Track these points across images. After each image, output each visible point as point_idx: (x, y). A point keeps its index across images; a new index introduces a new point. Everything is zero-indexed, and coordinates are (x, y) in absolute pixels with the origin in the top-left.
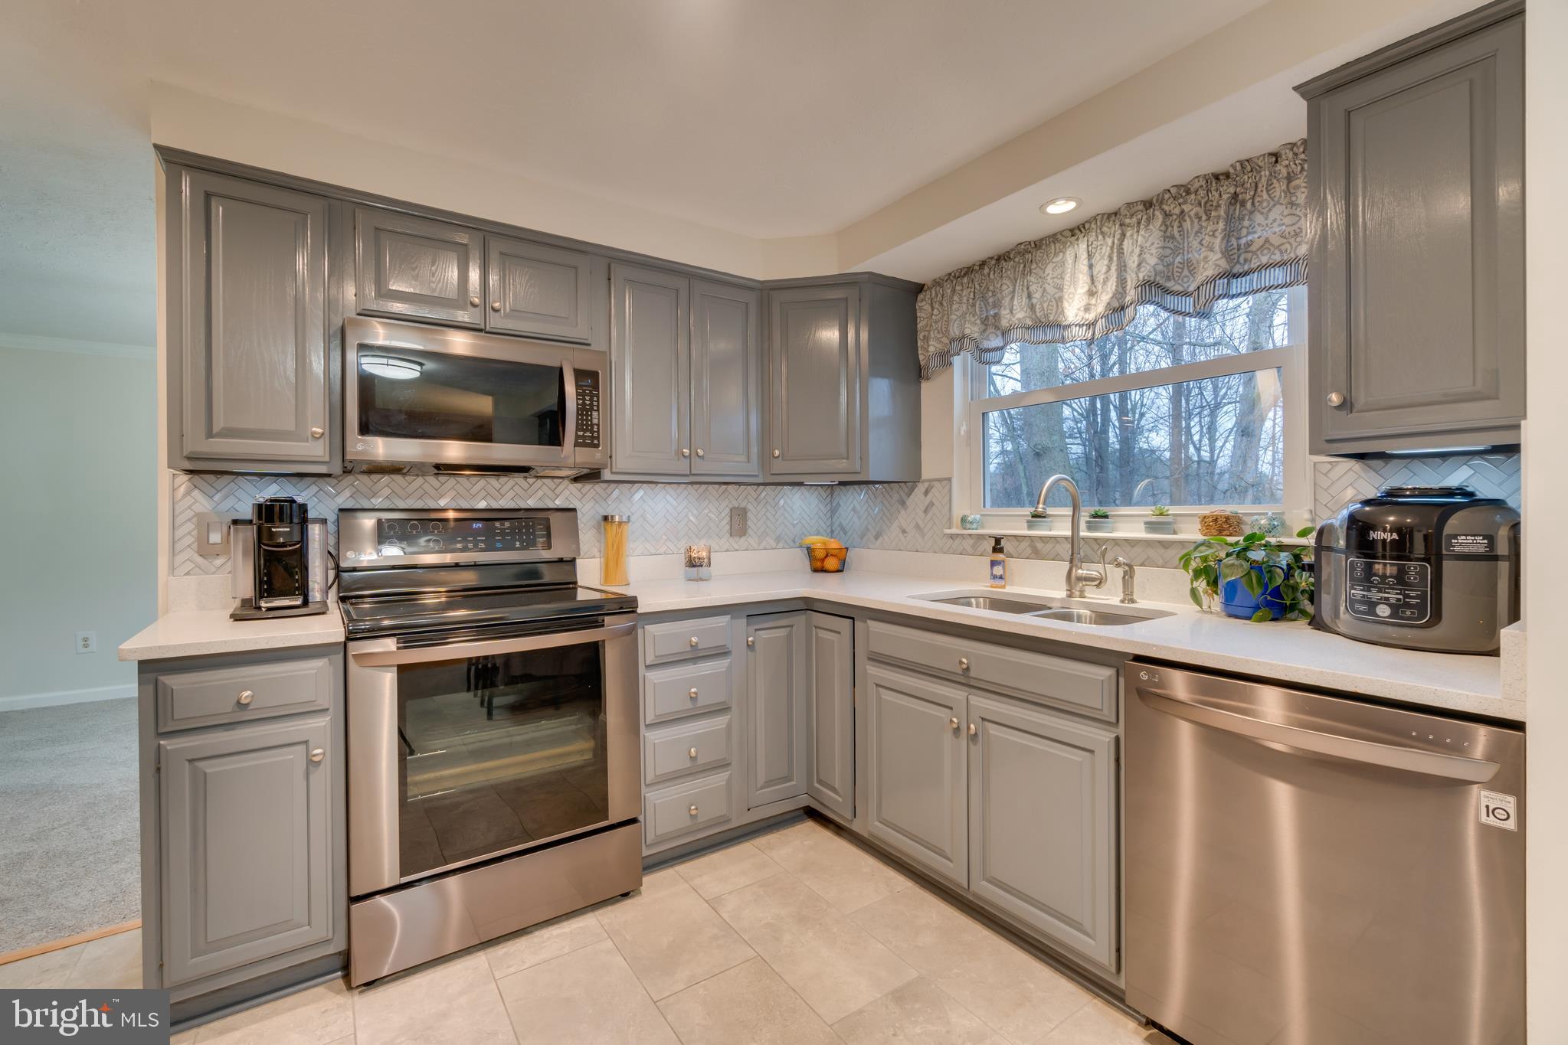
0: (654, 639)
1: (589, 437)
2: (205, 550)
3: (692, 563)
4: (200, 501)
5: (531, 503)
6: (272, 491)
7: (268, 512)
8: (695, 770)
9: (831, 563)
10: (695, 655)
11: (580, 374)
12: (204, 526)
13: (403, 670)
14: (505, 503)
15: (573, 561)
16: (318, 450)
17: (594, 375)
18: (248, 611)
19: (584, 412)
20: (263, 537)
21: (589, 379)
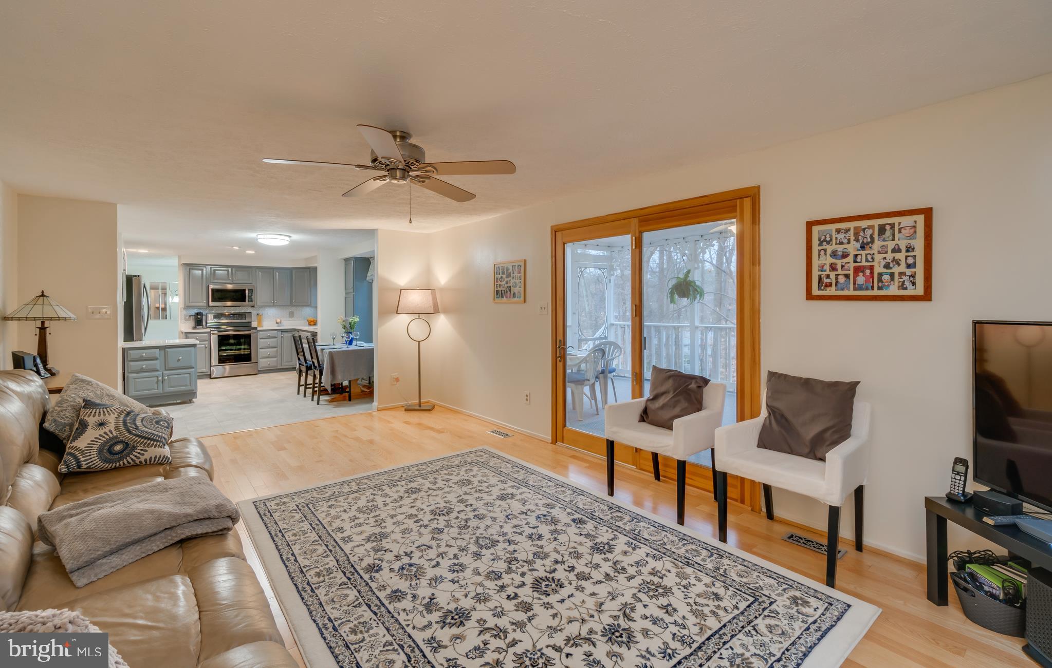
0: (261, 334)
1: (251, 300)
2: (186, 320)
3: (277, 323)
4: (185, 312)
5: (243, 311)
6: (199, 311)
7: (197, 314)
8: (269, 357)
9: (312, 323)
10: (269, 338)
11: (249, 290)
12: (185, 316)
13: (219, 336)
14: (237, 312)
15: (251, 322)
16: (205, 305)
17: (252, 290)
18: (195, 328)
19: (250, 296)
20: (196, 317)
21: (251, 291)
